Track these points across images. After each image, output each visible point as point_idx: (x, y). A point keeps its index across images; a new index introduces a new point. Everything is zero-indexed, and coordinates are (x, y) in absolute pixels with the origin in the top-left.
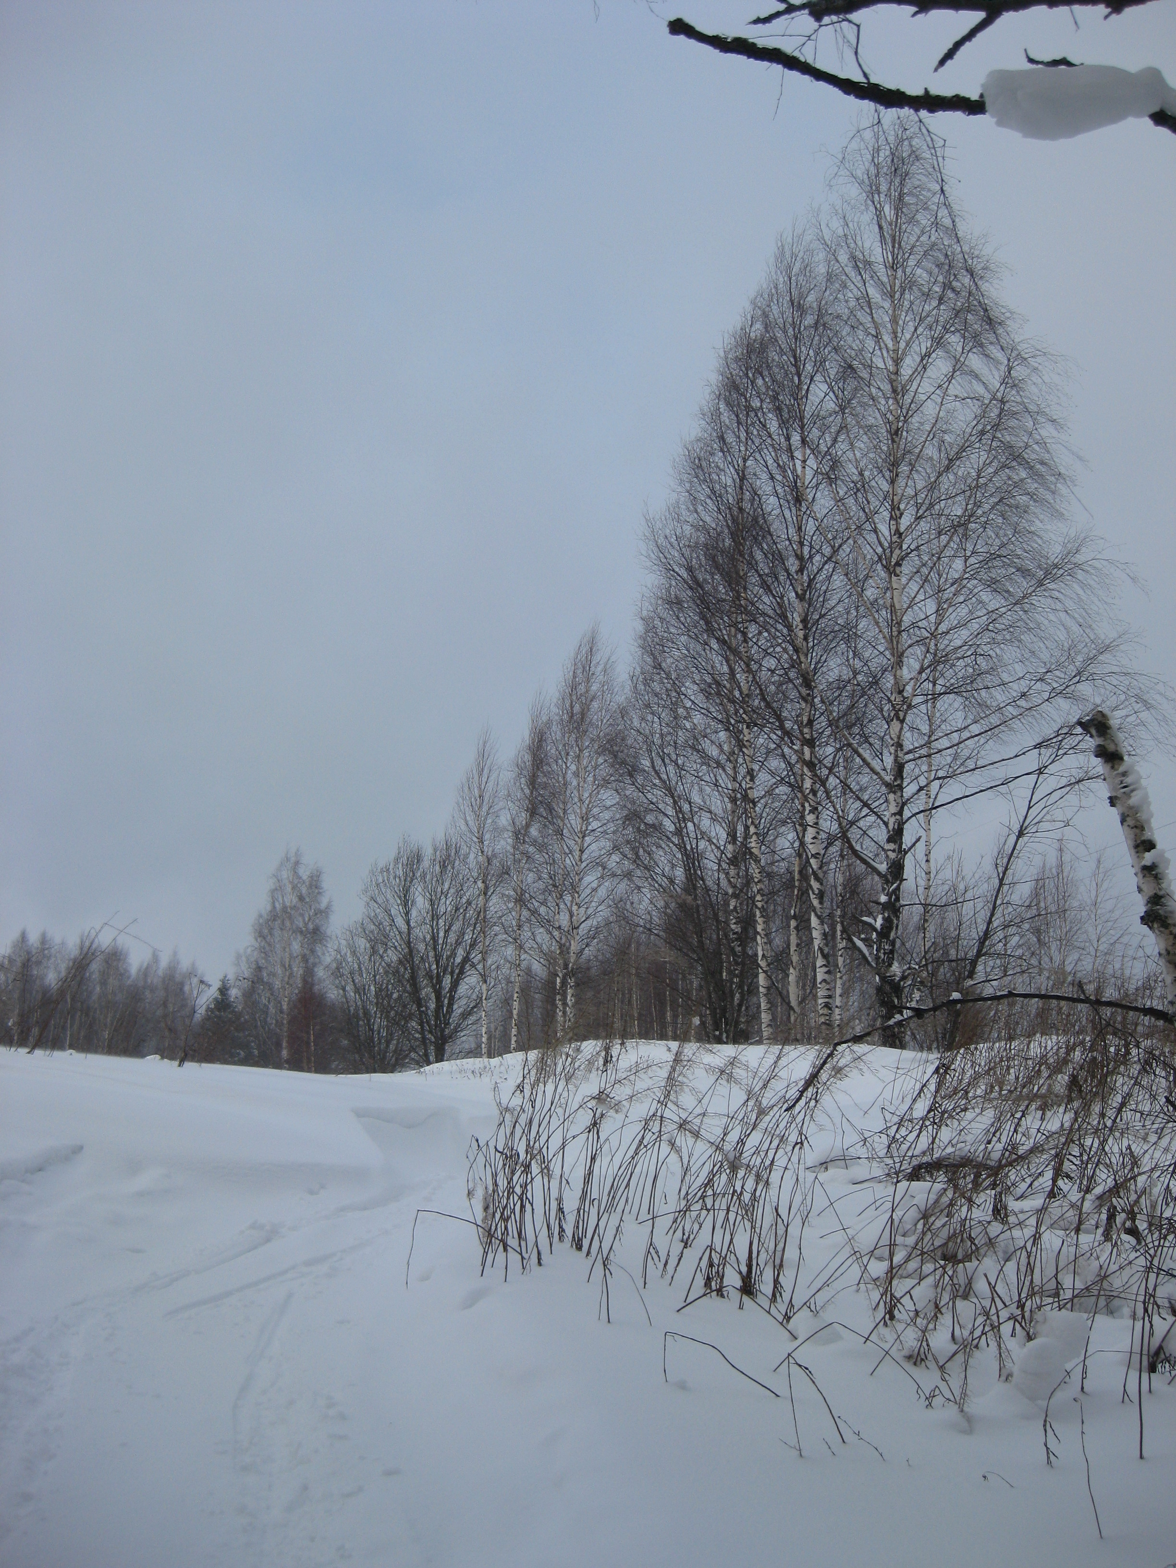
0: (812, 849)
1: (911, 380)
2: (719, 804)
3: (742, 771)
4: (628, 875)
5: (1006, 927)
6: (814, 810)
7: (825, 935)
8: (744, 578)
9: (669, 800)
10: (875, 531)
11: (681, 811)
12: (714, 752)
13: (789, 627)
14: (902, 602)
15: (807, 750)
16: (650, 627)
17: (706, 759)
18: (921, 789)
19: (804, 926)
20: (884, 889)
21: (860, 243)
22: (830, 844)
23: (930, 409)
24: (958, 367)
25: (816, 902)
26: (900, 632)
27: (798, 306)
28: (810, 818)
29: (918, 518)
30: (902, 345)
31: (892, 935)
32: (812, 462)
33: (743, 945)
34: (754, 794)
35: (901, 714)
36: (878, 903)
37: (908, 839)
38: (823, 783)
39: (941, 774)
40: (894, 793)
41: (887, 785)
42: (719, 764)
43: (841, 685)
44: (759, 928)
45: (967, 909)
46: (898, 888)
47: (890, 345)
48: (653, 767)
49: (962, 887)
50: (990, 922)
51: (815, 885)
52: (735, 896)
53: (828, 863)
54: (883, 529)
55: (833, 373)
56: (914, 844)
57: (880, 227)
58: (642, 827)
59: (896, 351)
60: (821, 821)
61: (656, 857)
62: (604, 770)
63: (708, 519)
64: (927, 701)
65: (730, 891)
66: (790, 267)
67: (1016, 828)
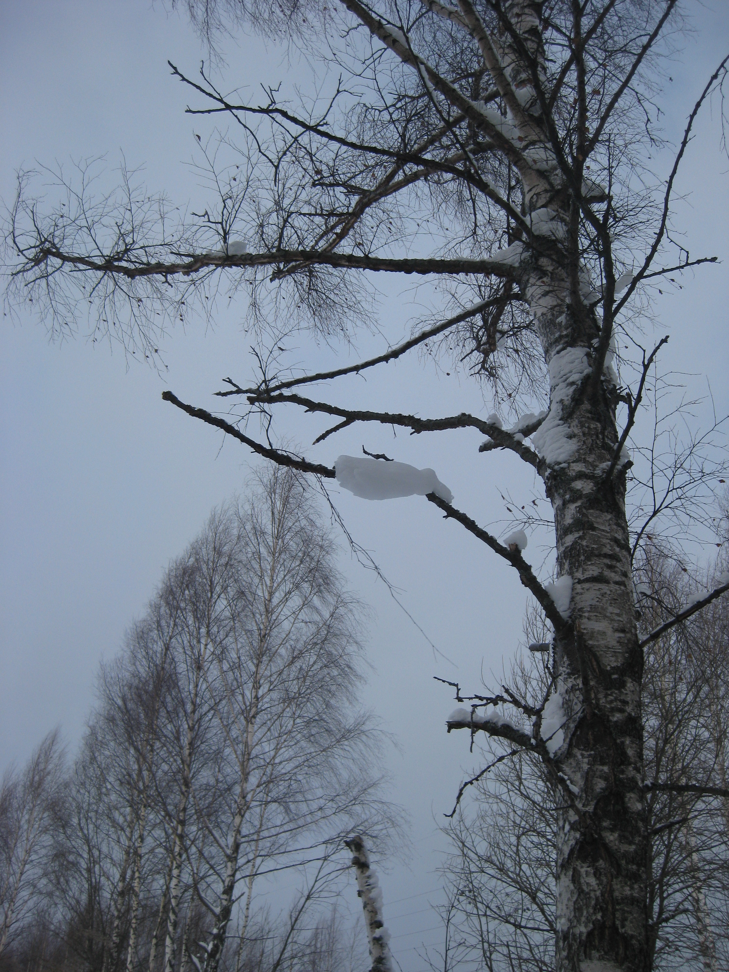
0: (173, 892)
1: (278, 605)
2: (118, 855)
3: (136, 835)
4: (50, 894)
5: (293, 958)
6: (179, 867)
7: (174, 951)
8: (158, 711)
9: (86, 848)
10: (243, 695)
11: (93, 857)
12: (121, 820)
13: (181, 748)
14: (253, 740)
15: (180, 828)
16: (93, 733)
17: (114, 823)
18: (249, 861)
19: (161, 944)
20: (216, 925)
21: (259, 520)
22: (186, 891)
23: (286, 625)
24: (306, 603)
25: (171, 929)
26: (249, 759)
27: (218, 551)
28: (175, 872)
29: (270, 690)
30: (275, 585)
31: (218, 956)
32: (210, 647)
33: (119, 952)
34: (142, 851)
35: (243, 812)
36: (211, 933)
37: (236, 893)
38: (186, 850)
39: (262, 853)
40: (232, 862)
41: (227, 856)
42: (122, 829)
43: (207, 787)
44: (131, 942)
45: (269, 943)
46: (225, 925)
47: (268, 583)
48: (79, 824)
49: (267, 928)
50: (282, 953)
51: (172, 917)
52: (119, 917)
53: (183, 903)
54: (248, 693)
55: (232, 594)
56: (239, 897)
57: (273, 513)
58: (65, 863)
59: (271, 587)
60: (182, 875)
61: (71, 885)
62: (47, 821)
63: (142, 670)
64: (261, 805)
65: (116, 914)
66: (217, 528)
67: (306, 893)
